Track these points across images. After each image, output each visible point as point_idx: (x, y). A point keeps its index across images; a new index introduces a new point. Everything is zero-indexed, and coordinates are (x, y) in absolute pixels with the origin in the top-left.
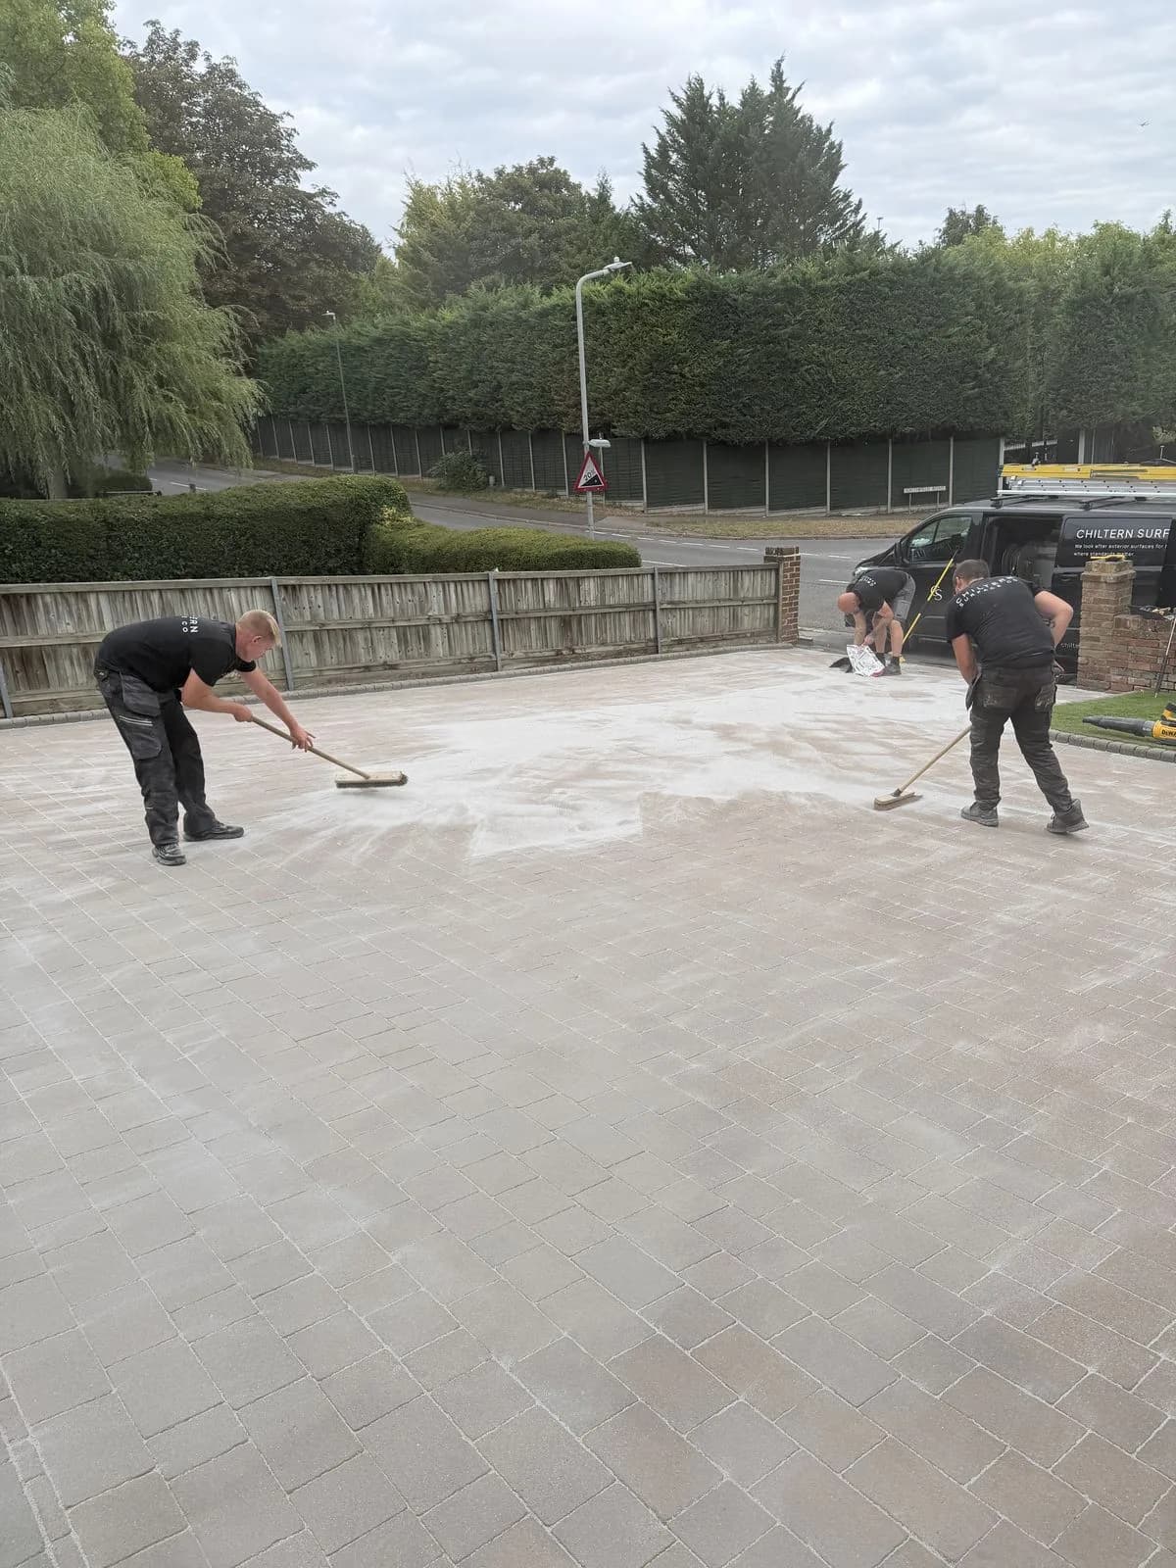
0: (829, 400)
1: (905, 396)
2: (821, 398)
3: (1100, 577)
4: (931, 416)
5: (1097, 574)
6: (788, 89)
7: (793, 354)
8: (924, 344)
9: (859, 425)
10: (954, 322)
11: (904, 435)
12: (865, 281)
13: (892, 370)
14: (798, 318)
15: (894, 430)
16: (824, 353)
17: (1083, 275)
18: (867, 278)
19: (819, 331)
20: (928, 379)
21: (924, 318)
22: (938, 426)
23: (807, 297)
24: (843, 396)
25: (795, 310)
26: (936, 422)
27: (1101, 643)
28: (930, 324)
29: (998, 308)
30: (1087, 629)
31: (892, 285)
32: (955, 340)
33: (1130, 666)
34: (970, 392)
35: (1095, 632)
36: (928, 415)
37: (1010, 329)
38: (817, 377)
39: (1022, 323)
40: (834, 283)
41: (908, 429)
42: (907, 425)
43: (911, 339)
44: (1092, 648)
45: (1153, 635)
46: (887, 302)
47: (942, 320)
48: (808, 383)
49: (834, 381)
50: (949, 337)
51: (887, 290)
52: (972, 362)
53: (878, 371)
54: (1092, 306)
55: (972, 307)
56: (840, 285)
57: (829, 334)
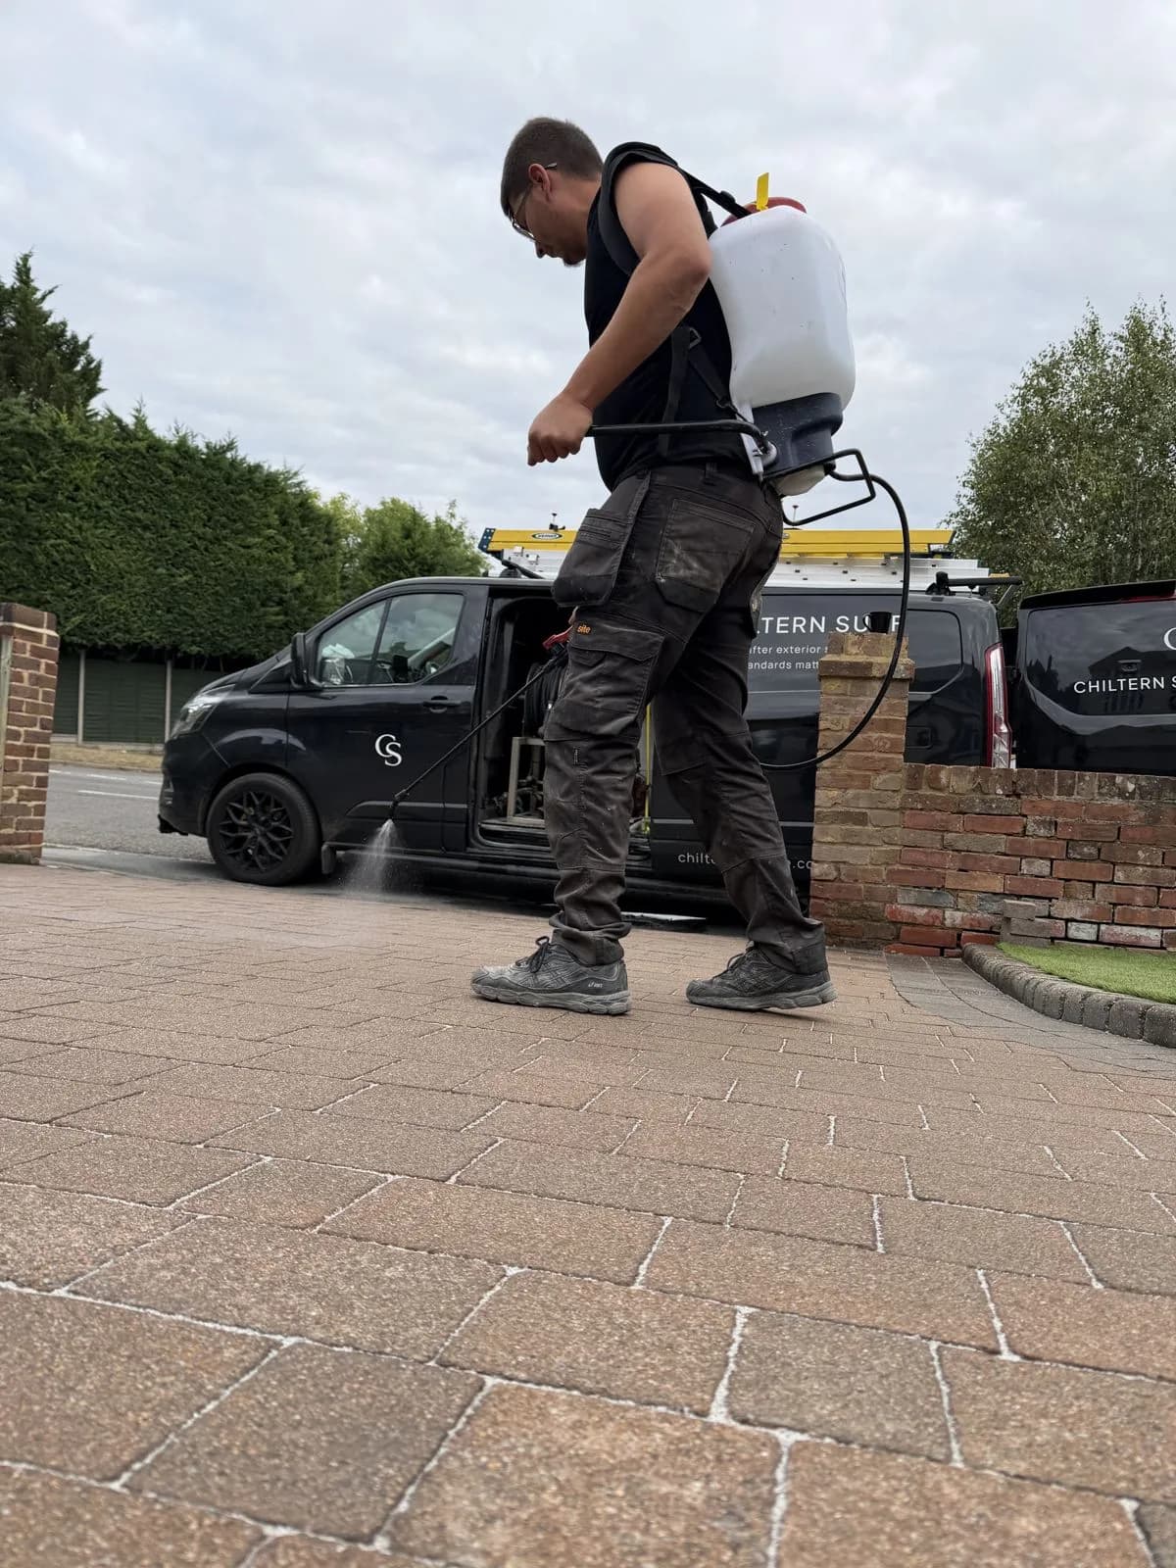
0: (86, 590)
1: (190, 606)
2: (74, 587)
3: (870, 665)
4: (227, 639)
5: (862, 659)
6: (37, 290)
7: (33, 519)
8: (216, 548)
9: (128, 632)
10: (255, 531)
11: (188, 657)
12: (141, 453)
13: (174, 570)
14: (44, 474)
15: (175, 648)
16: (80, 528)
17: (384, 534)
18: (144, 451)
19: (73, 499)
20: (222, 591)
21: (217, 518)
22: (233, 653)
23: (58, 452)
24: (106, 590)
25: (39, 463)
26: (231, 647)
27: (870, 828)
28: (224, 527)
29: (305, 530)
30: (835, 793)
31: (177, 467)
32: (256, 552)
33: (949, 884)
34: (274, 618)
35: (855, 798)
36: (221, 635)
37: (317, 558)
38: (69, 557)
39: (331, 555)
40: (98, 444)
41: (195, 649)
42: (194, 643)
43: (200, 538)
44: (847, 841)
45: (1009, 804)
46: (170, 487)
47: (239, 526)
48: (55, 563)
49: (93, 567)
50: (248, 547)
51: (171, 472)
52: (277, 584)
53: (156, 568)
54: (395, 567)
55: (274, 519)
56: (106, 449)
57: (89, 505)
